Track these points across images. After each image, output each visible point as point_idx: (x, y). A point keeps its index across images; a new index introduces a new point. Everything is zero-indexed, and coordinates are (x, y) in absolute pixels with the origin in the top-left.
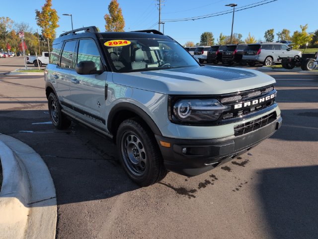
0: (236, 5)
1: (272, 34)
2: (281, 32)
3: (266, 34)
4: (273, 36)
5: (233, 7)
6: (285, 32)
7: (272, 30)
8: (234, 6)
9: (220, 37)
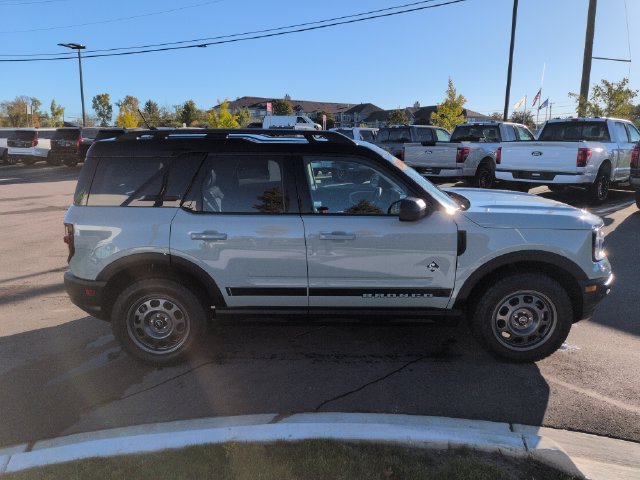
0: (84, 48)
1: (107, 104)
2: (123, 101)
3: (94, 102)
4: (110, 108)
5: (77, 50)
6: (129, 100)
7: (106, 96)
8: (79, 47)
9: (52, 109)
